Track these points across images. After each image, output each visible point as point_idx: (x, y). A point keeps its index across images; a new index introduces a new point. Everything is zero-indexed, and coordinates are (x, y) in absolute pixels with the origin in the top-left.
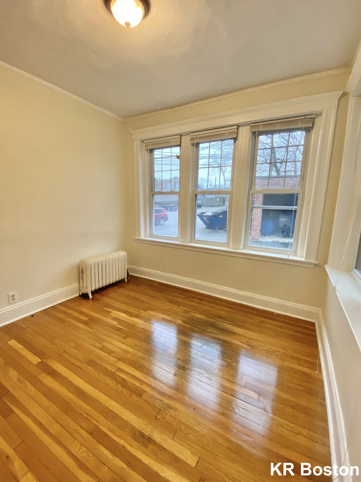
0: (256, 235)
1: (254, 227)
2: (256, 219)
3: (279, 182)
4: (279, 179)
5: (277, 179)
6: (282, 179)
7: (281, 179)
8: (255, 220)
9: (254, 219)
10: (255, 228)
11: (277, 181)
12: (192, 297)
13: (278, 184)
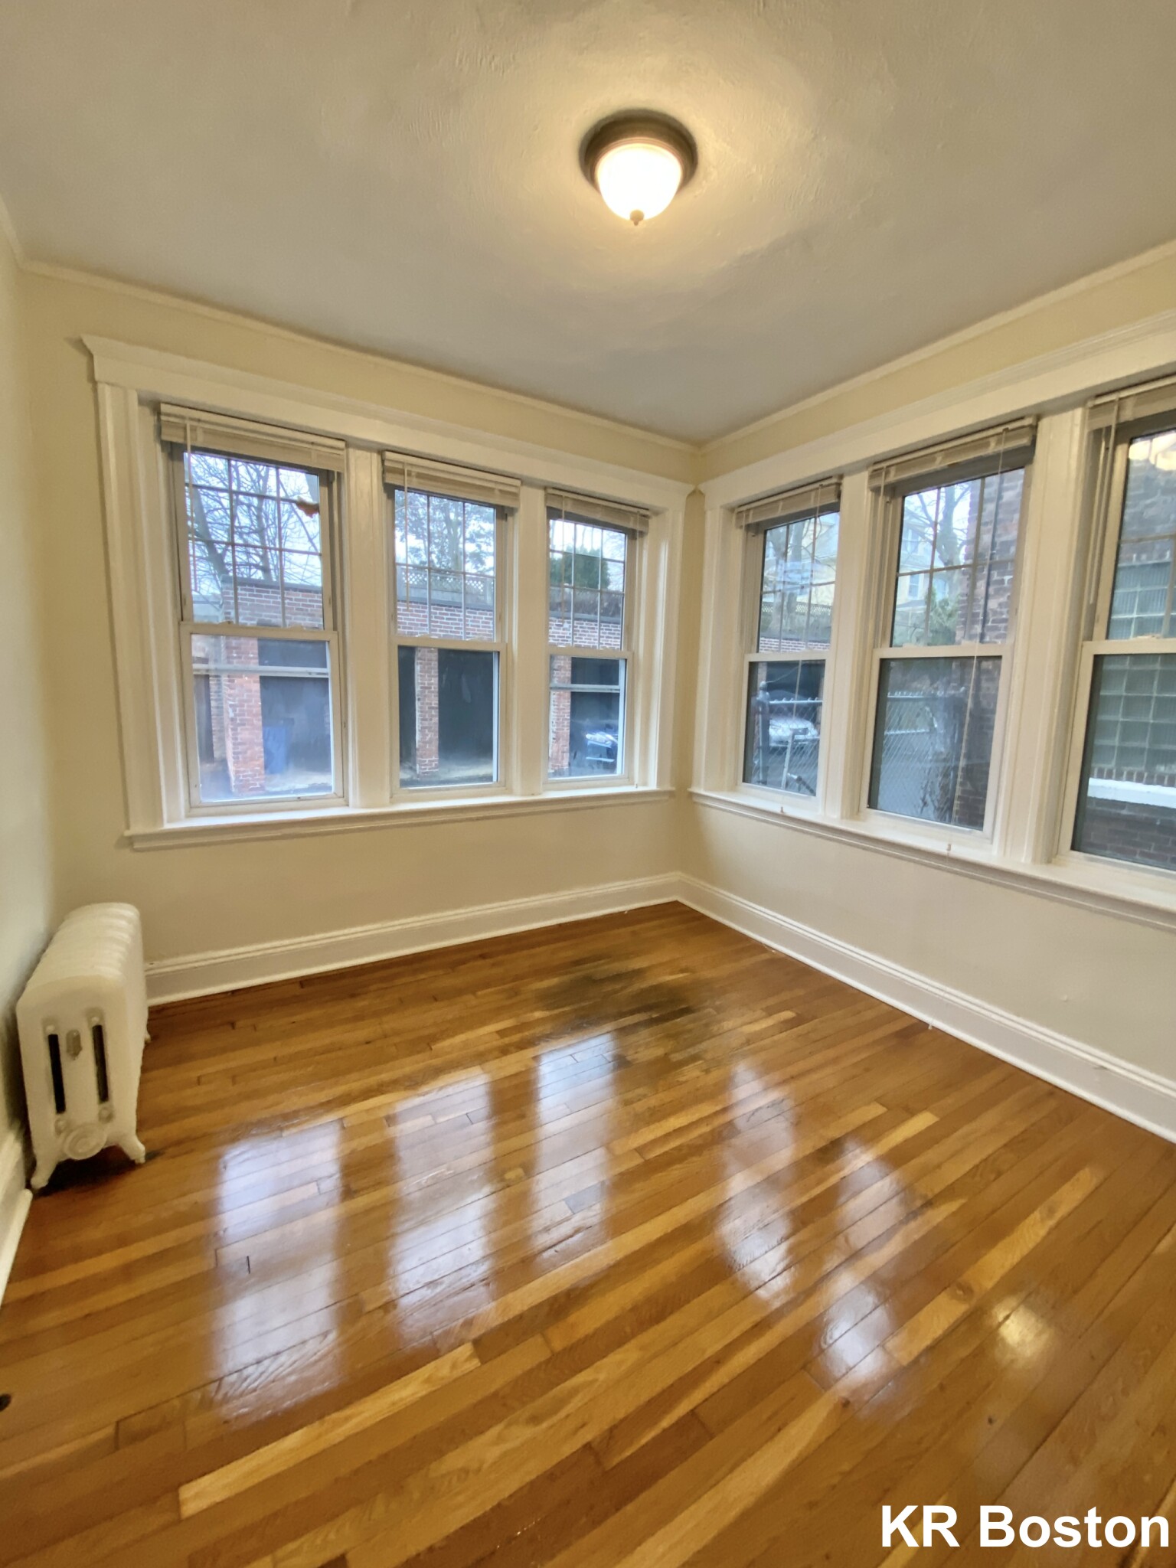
0: (255, 775)
1: (244, 747)
2: (246, 720)
3: (303, 605)
4: (303, 596)
5: (299, 595)
6: (311, 597)
7: (308, 596)
8: (244, 725)
9: (238, 721)
10: (249, 752)
11: (296, 600)
12: (463, 962)
13: (302, 610)
